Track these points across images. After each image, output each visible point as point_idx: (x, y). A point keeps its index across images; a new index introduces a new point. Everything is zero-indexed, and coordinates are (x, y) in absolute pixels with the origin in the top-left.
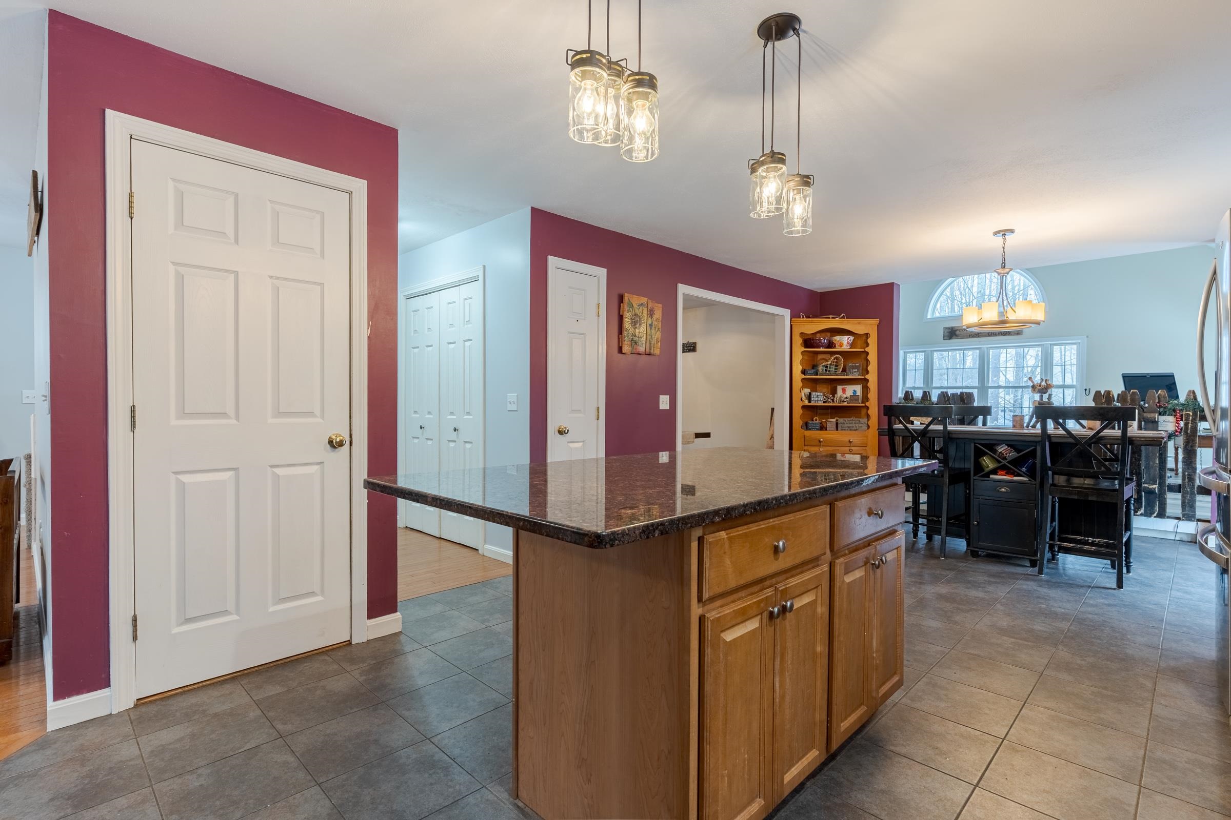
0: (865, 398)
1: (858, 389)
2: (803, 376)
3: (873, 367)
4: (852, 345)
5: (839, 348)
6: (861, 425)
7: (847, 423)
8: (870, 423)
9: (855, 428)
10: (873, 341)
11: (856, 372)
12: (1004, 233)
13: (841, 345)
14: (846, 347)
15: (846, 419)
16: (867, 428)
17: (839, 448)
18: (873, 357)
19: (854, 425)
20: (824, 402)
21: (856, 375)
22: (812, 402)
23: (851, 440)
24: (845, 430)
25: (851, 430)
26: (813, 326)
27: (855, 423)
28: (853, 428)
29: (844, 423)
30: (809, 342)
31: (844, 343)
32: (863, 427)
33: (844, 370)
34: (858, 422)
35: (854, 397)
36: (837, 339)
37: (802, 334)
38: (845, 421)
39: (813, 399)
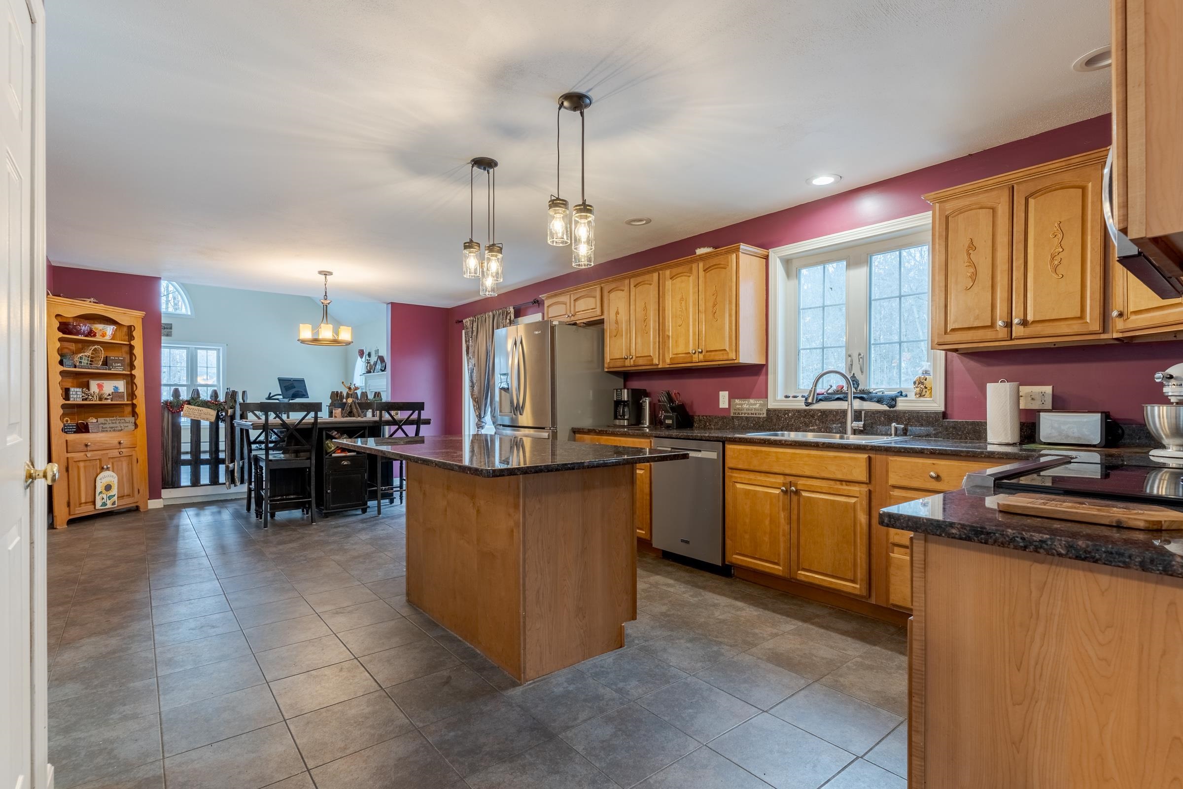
0: (132, 395)
1: (121, 385)
2: (62, 368)
3: (139, 362)
4: (114, 337)
5: (101, 337)
6: (126, 425)
7: (109, 423)
8: (138, 422)
9: (120, 429)
10: (138, 334)
11: (119, 366)
12: (326, 274)
13: (103, 335)
14: (107, 339)
15: (108, 419)
16: (134, 427)
17: (108, 451)
18: (138, 351)
19: (118, 425)
20: (83, 400)
21: (118, 369)
22: (71, 399)
23: (122, 442)
24: (107, 431)
25: (114, 430)
26: (73, 308)
27: (120, 423)
28: (117, 429)
29: (105, 424)
30: (65, 327)
31: (107, 332)
32: (129, 427)
33: (105, 363)
34: (123, 421)
35: (116, 394)
36: (98, 327)
37: (57, 316)
38: (107, 420)
39: (72, 396)
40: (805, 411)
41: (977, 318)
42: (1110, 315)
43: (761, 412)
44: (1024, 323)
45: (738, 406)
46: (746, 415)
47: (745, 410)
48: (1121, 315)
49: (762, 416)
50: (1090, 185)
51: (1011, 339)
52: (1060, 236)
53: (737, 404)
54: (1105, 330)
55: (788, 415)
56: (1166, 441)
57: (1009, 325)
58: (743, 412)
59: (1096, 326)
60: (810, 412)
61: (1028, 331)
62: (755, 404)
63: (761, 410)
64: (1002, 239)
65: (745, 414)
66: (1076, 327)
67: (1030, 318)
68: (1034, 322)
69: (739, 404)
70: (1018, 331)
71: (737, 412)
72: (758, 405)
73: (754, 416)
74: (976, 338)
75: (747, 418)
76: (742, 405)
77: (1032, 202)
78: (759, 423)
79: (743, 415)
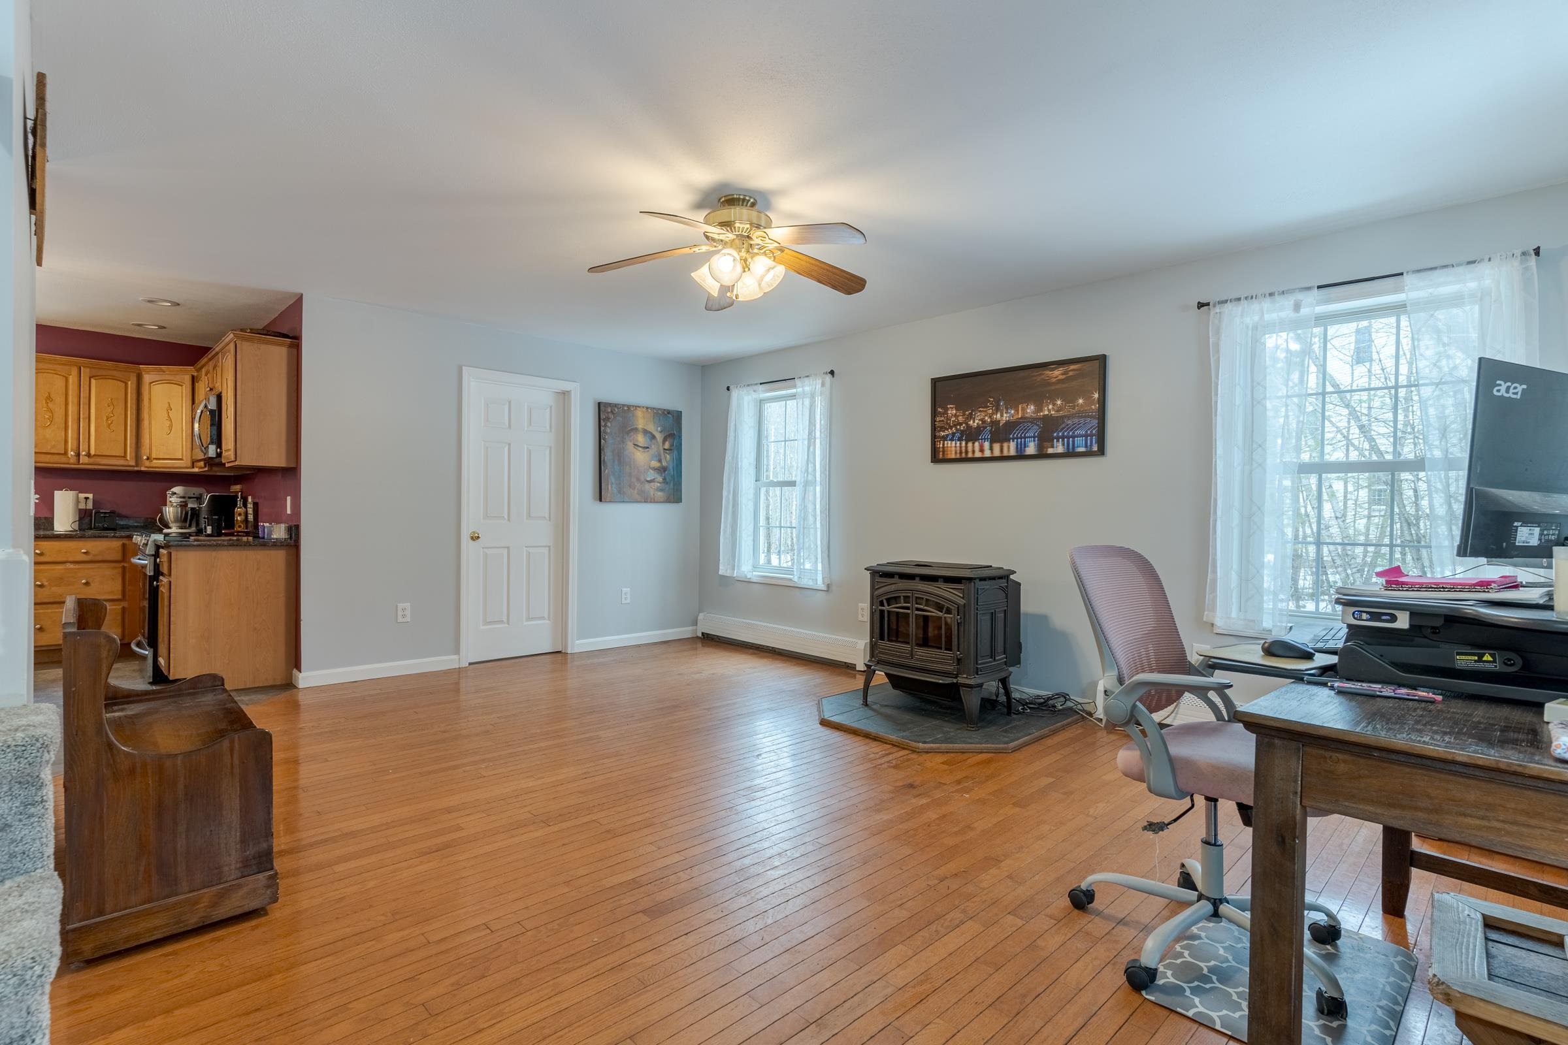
41: (53, 447)
42: (141, 458)
44: (89, 455)
48: (148, 459)
50: (129, 383)
51: (79, 463)
52: (112, 407)
54: (137, 465)
56: (171, 525)
57: (78, 455)
59: (133, 463)
61: (92, 460)
64: (72, 398)
66: (121, 462)
67: (93, 452)
68: (94, 455)
70: (84, 459)
74: (52, 461)
77: (93, 381)
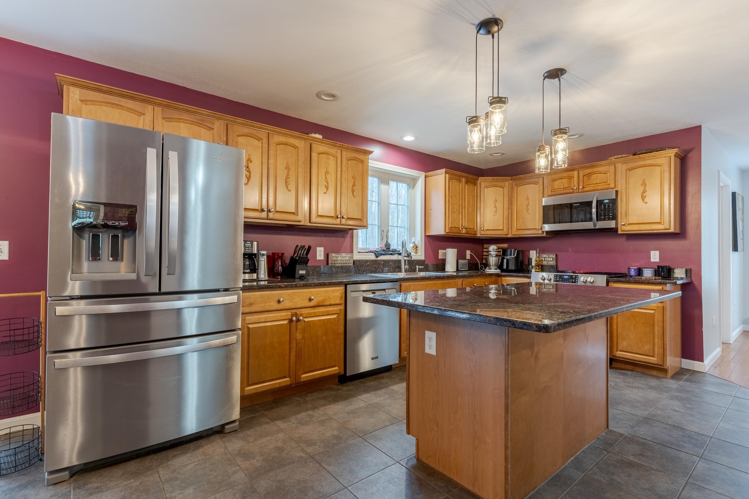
40: (376, 260)
43: (350, 262)
45: (334, 258)
46: (340, 265)
47: (339, 261)
49: (350, 265)
53: (333, 257)
55: (367, 264)
58: (337, 262)
60: (378, 261)
62: (346, 257)
63: (350, 260)
65: (339, 263)
69: (335, 257)
71: (333, 262)
72: (348, 257)
73: (345, 265)
75: (341, 266)
76: (337, 257)
78: (350, 269)
79: (338, 265)
